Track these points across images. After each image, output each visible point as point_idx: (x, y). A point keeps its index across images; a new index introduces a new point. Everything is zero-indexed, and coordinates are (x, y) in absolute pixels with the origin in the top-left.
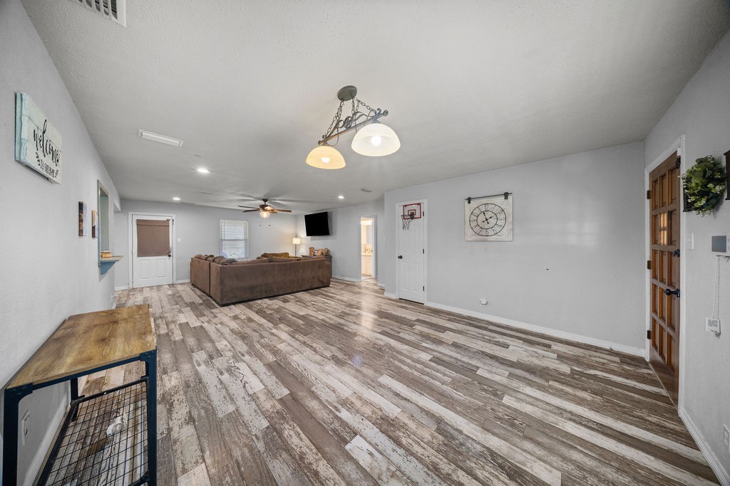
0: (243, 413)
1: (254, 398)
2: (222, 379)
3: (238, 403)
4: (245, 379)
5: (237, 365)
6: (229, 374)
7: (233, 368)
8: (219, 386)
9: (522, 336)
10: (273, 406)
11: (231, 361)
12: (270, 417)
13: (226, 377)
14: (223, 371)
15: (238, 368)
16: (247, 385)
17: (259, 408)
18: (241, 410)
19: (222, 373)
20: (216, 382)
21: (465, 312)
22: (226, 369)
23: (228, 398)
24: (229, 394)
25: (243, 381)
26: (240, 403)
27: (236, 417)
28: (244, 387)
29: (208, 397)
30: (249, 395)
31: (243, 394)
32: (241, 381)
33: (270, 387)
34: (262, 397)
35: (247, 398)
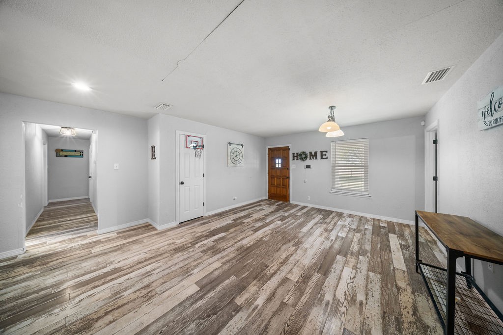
0: (367, 267)
1: (355, 268)
2: (365, 297)
3: (366, 273)
4: (349, 281)
5: (342, 299)
6: (356, 296)
7: (349, 298)
8: (370, 294)
9: (256, 205)
10: (351, 258)
11: (343, 309)
12: (357, 257)
13: (360, 297)
14: (358, 306)
15: (345, 294)
16: (352, 277)
17: (358, 262)
18: (366, 269)
19: (361, 303)
20: (371, 299)
21: (227, 208)
22: (355, 304)
23: (369, 280)
24: (367, 282)
25: (352, 281)
26: (364, 272)
27: (371, 269)
28: (354, 277)
29: (382, 293)
30: (356, 271)
31: (359, 274)
32: (353, 282)
33: (342, 264)
34: (351, 265)
35: (359, 271)
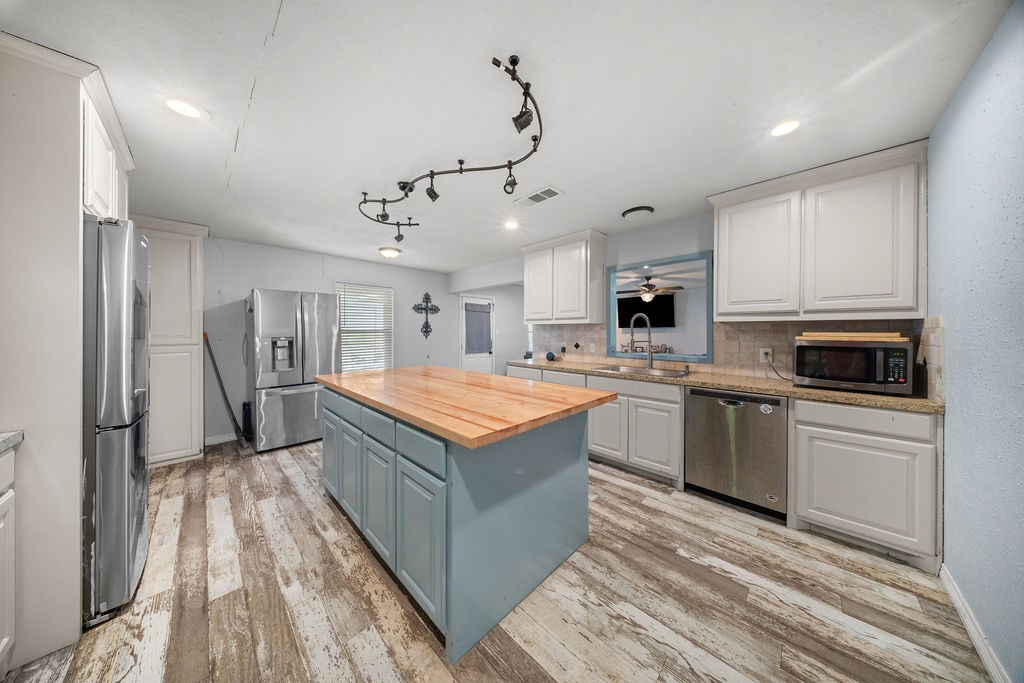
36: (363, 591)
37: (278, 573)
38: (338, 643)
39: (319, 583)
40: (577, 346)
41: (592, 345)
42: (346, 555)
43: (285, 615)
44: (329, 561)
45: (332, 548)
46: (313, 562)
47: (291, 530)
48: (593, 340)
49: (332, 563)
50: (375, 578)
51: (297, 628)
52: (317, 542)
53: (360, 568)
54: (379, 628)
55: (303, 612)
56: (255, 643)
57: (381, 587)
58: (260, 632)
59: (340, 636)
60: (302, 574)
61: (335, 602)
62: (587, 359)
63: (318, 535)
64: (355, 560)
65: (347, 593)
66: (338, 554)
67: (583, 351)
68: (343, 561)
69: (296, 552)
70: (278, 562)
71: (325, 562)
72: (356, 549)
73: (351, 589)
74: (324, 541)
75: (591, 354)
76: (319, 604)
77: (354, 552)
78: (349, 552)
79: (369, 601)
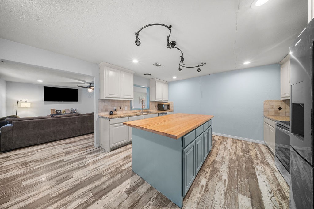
36: (212, 164)
37: (226, 186)
38: (222, 163)
39: (218, 173)
40: (120, 108)
41: (126, 107)
42: (207, 172)
43: (229, 174)
44: (212, 175)
45: (208, 178)
46: (215, 179)
47: (213, 200)
48: (126, 106)
49: (211, 174)
50: (207, 163)
51: (228, 170)
52: (209, 184)
53: (207, 167)
54: (215, 159)
55: (225, 172)
56: (237, 175)
57: (208, 162)
58: (236, 176)
59: (221, 163)
60: (220, 179)
61: (218, 167)
62: (124, 112)
63: (207, 186)
64: (206, 170)
65: (215, 166)
66: (208, 175)
67: (123, 109)
68: (209, 172)
69: (217, 188)
70: (225, 190)
71: (213, 176)
72: (203, 171)
73: (213, 166)
74: (207, 182)
75: (125, 110)
76: (221, 170)
77: (204, 171)
78: (205, 172)
79: (213, 162)
